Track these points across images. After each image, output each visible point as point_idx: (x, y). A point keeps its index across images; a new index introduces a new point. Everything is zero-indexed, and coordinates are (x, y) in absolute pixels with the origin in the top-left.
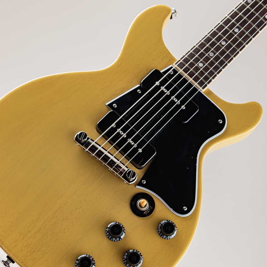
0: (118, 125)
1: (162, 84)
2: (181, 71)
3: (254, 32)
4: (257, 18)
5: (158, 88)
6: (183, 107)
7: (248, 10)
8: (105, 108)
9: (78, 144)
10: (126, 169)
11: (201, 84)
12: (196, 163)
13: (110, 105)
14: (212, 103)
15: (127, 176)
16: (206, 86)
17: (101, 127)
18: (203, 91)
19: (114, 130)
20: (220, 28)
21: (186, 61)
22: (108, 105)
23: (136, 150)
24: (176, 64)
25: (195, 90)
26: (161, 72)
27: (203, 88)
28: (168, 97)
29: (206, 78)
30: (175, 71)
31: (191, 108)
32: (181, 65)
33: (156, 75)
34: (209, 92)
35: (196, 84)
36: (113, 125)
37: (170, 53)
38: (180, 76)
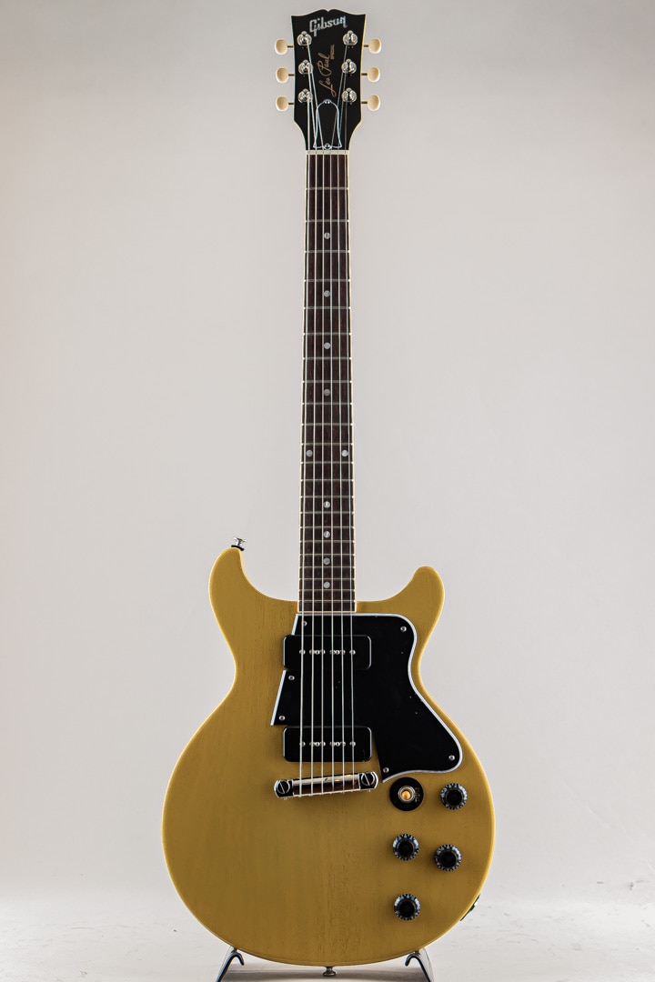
0: (307, 739)
1: (308, 648)
2: (313, 613)
3: (347, 488)
4: (336, 467)
5: (308, 656)
6: (353, 652)
7: (318, 467)
8: (276, 730)
9: (286, 798)
10: (358, 776)
11: (347, 607)
12: (419, 699)
13: (277, 722)
14: (379, 617)
15: (366, 783)
16: (353, 604)
17: (291, 756)
18: (355, 613)
19: (307, 748)
20: (308, 520)
21: (308, 596)
22: (275, 724)
23: (348, 747)
24: (301, 610)
25: (347, 619)
26: (293, 633)
27: (353, 610)
28: (328, 655)
29: (347, 595)
30: (308, 619)
31: (361, 646)
32: (308, 607)
33: (292, 643)
34: (364, 606)
35: (342, 613)
36: (302, 744)
37: (282, 602)
38: (318, 619)
